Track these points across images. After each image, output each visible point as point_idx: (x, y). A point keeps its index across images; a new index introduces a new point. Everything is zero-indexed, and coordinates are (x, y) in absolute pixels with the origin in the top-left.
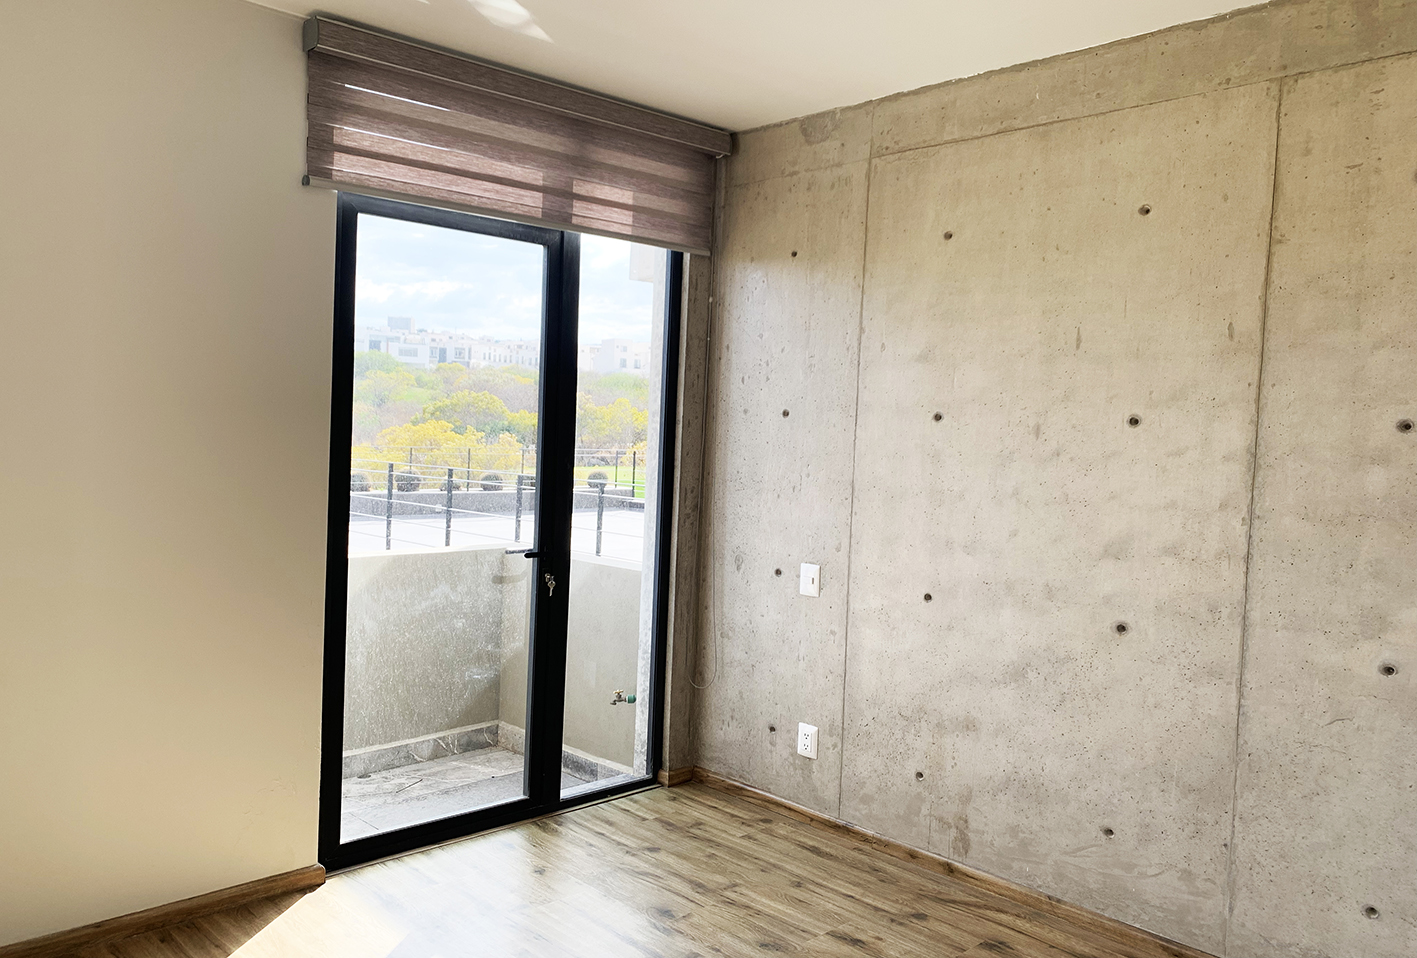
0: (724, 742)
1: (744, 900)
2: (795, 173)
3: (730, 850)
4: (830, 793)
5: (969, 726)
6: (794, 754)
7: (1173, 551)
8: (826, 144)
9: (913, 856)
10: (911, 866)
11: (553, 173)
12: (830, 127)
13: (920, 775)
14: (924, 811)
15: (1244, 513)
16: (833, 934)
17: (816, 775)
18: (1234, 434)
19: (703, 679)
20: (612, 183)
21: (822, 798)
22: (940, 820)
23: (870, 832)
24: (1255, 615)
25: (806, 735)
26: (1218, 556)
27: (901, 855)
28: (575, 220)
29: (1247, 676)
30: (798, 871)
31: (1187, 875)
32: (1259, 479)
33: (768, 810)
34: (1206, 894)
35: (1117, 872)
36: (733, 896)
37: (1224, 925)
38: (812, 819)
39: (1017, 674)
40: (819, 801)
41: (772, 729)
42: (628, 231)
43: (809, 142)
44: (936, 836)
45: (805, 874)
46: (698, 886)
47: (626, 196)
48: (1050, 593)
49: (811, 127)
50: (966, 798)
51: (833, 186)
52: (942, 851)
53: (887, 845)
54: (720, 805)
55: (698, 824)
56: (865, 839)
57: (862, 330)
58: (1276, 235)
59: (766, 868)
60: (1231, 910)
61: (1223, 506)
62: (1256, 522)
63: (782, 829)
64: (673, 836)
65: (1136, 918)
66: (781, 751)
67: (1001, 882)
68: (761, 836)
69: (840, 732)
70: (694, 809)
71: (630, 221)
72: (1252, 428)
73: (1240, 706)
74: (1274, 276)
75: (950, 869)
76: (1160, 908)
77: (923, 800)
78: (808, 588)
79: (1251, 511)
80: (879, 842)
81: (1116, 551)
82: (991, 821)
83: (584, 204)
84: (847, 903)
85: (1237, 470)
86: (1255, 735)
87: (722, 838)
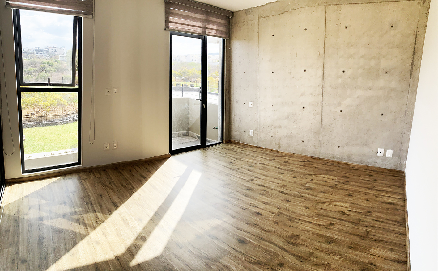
0: (236, 135)
1: (245, 160)
2: (244, 22)
3: (240, 153)
4: (256, 142)
5: (280, 127)
6: (249, 135)
7: (311, 94)
8: (250, 15)
9: (272, 150)
10: (272, 152)
11: (203, 23)
12: (251, 12)
13: (272, 136)
14: (273, 142)
15: (322, 87)
16: (260, 163)
17: (253, 139)
18: (320, 73)
19: (231, 124)
20: (213, 25)
21: (255, 143)
22: (276, 143)
23: (264, 147)
24: (323, 104)
25: (251, 132)
26: (318, 95)
27: (269, 150)
28: (207, 33)
29: (323, 114)
30: (252, 155)
31: (315, 146)
32: (324, 81)
33: (245, 146)
34: (317, 148)
35: (304, 147)
36: (242, 160)
37: (320, 153)
38: (253, 146)
39: (287, 117)
40: (254, 143)
41: (245, 131)
42: (216, 35)
43: (246, 15)
44: (275, 146)
45: (253, 155)
46: (236, 158)
47: (215, 27)
48: (292, 103)
49: (247, 11)
50: (280, 139)
51: (252, 25)
52: (277, 149)
53: (267, 149)
54: (236, 146)
55: (233, 149)
56: (263, 148)
57: (258, 55)
58: (326, 36)
59: (247, 155)
60: (321, 150)
61: (319, 86)
62: (324, 88)
63: (248, 149)
64: (229, 151)
65: (308, 154)
66: (247, 135)
67: (286, 153)
68: (245, 150)
69: (257, 130)
70: (231, 147)
71: (216, 32)
72: (323, 71)
73: (322, 119)
74: (325, 44)
75: (278, 152)
76: (311, 152)
77: (273, 140)
78: (250, 106)
79: (323, 86)
80: (265, 149)
81: (302, 95)
82: (284, 143)
83: (208, 30)
84: (261, 159)
85: (321, 79)
86: (324, 123)
87: (238, 151)
